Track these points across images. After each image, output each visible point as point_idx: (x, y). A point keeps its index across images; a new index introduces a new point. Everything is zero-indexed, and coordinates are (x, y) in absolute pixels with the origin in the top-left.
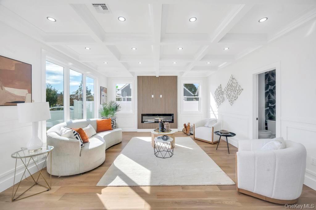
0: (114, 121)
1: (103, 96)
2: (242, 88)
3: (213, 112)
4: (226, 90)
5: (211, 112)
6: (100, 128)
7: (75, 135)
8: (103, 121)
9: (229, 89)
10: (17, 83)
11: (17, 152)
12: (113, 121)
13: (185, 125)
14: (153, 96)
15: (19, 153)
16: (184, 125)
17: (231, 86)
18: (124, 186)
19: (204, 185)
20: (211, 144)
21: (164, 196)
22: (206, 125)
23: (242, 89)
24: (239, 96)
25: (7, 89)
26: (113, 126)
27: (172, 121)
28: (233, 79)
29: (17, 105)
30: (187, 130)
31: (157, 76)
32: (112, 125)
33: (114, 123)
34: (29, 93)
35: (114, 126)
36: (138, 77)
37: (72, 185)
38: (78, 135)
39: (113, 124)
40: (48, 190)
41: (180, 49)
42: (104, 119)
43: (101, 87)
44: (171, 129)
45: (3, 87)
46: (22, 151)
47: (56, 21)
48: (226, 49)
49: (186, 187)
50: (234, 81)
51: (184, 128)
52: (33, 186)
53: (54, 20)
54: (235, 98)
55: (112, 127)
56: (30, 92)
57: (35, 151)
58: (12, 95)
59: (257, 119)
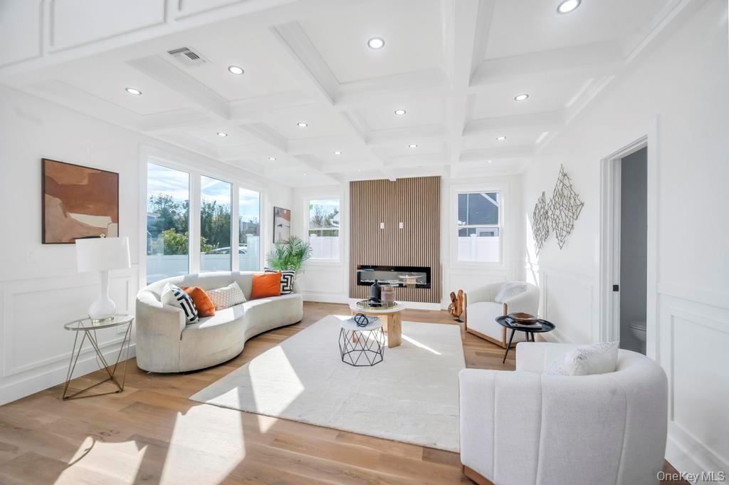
0: (287, 279)
1: (281, 225)
2: (582, 201)
3: (531, 264)
4: (552, 208)
5: (528, 266)
6: (257, 290)
7: (179, 299)
8: (265, 277)
9: (557, 205)
10: (91, 206)
11: (80, 321)
12: (286, 277)
13: (453, 295)
14: (382, 226)
15: (82, 322)
16: (451, 294)
17: (562, 196)
18: (231, 408)
19: (393, 441)
20: (500, 347)
21: (287, 443)
22: (497, 299)
23: (582, 204)
24: (575, 221)
25: (74, 216)
26: (285, 288)
27: (428, 285)
28: (565, 175)
29: (75, 243)
30: (456, 309)
31: (393, 179)
32: (284, 286)
33: (287, 282)
34: (113, 222)
35: (288, 288)
36: (352, 184)
37: (156, 391)
38: (186, 300)
39: (285, 284)
40: (117, 392)
41: (400, 113)
42: (269, 273)
43: (274, 208)
44: (396, 302)
45: (67, 214)
46: (89, 320)
47: (141, 93)
48: (521, 98)
49: (350, 435)
50: (566, 182)
51: (451, 302)
52: (106, 381)
53: (138, 93)
54: (569, 229)
55: (283, 290)
56: (116, 219)
57: (102, 320)
58: (82, 225)
59: (616, 288)
